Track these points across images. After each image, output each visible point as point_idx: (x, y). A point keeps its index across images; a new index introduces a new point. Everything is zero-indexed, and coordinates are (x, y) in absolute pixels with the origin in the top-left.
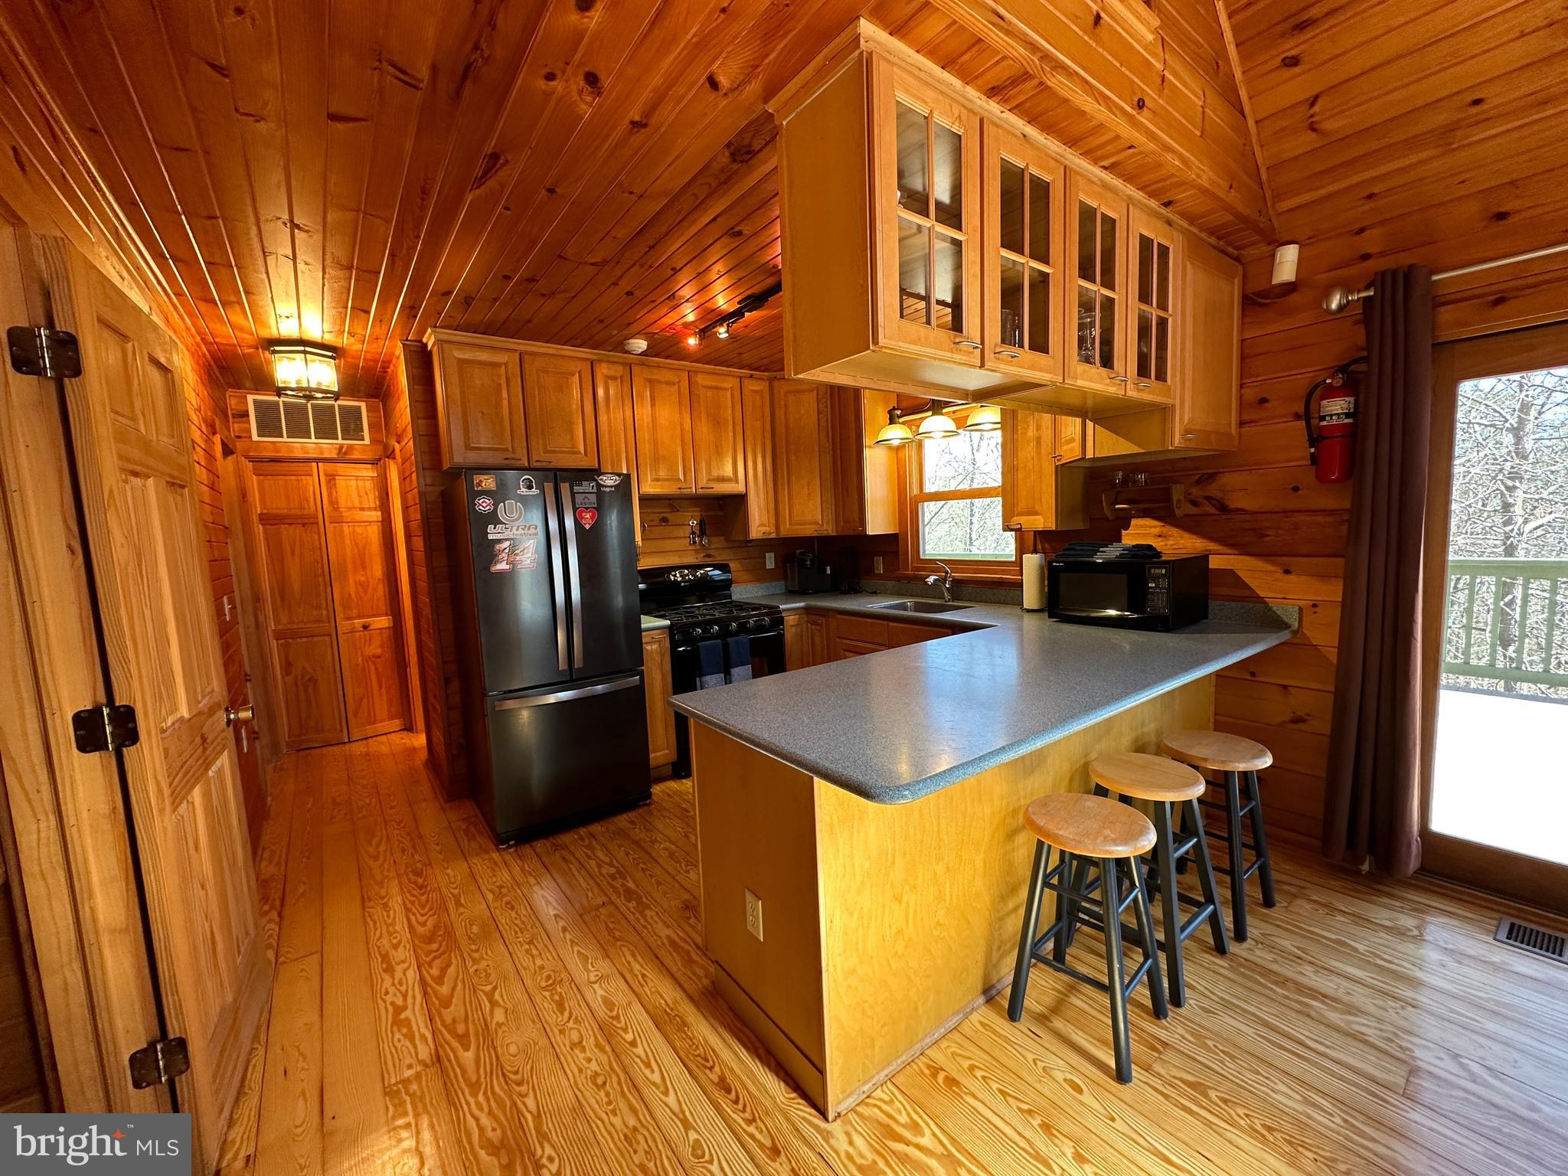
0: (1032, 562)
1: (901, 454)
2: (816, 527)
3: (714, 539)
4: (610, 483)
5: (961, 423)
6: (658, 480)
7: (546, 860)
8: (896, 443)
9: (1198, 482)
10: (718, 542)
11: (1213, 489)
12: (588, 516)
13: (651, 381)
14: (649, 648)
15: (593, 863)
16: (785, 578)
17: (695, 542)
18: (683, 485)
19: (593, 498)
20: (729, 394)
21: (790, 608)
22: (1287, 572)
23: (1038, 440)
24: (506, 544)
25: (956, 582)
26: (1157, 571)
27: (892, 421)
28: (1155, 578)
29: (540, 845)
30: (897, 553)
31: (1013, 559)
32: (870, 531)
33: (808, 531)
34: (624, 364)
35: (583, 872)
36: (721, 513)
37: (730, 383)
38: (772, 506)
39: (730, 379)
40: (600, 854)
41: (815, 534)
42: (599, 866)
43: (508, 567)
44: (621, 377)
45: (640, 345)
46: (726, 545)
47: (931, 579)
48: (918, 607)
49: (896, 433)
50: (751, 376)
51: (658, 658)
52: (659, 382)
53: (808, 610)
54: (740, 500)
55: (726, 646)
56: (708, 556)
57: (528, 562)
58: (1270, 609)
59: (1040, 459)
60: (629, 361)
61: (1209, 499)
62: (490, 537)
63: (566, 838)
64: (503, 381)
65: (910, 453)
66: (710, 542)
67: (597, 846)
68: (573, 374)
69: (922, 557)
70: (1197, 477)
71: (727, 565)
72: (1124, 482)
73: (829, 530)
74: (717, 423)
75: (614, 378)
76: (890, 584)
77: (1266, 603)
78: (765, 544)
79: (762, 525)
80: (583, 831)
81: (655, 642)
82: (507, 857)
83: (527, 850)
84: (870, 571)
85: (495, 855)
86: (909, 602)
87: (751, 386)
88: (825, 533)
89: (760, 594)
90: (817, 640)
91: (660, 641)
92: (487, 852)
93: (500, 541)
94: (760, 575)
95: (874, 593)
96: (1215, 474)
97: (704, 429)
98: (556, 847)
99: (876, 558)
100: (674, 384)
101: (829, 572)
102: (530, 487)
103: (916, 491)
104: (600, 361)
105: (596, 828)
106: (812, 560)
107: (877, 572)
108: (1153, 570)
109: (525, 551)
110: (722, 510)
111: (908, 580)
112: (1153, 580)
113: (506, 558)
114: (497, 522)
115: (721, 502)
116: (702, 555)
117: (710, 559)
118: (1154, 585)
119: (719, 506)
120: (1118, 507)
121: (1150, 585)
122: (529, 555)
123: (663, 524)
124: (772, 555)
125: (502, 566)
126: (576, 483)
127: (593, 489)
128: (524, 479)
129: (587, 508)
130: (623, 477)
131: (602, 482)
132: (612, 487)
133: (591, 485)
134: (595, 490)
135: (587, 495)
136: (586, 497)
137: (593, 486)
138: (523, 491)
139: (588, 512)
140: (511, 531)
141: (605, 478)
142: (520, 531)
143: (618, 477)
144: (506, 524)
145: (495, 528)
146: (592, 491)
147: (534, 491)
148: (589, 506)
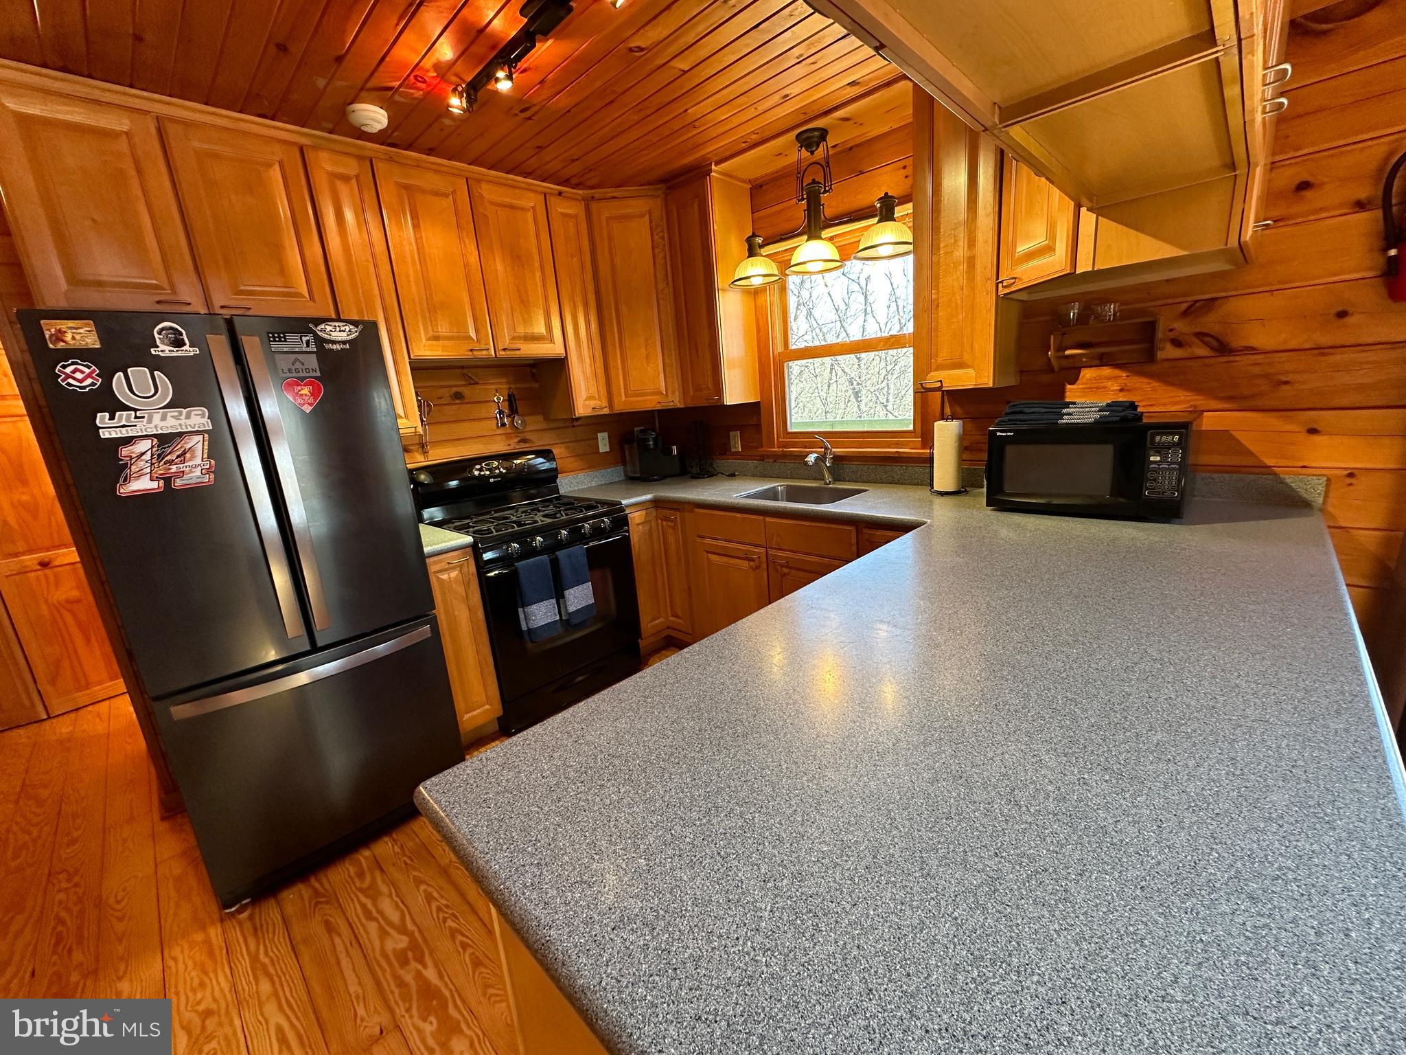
0: (947, 433)
1: (760, 300)
2: (657, 398)
3: (528, 419)
4: (342, 336)
5: (847, 252)
6: (437, 338)
7: (297, 930)
8: (757, 282)
9: (1186, 313)
10: (535, 423)
11: (1210, 323)
12: (306, 391)
13: (407, 187)
14: (444, 577)
15: (373, 927)
16: (624, 463)
17: (503, 425)
18: (477, 346)
19: (313, 362)
20: (530, 215)
21: (634, 501)
22: (1313, 431)
23: (971, 261)
24: (145, 445)
26: (1164, 438)
27: (752, 253)
28: (1161, 450)
29: (294, 897)
30: (758, 426)
31: (911, 428)
32: (728, 400)
33: (650, 403)
34: (360, 158)
35: (355, 952)
36: (536, 385)
37: (530, 201)
38: (601, 371)
39: (531, 195)
40: (386, 905)
41: (659, 407)
42: (383, 934)
43: (154, 485)
44: (357, 177)
45: (374, 116)
46: (544, 425)
47: (811, 458)
48: (793, 495)
49: (757, 270)
50: (560, 194)
51: (461, 590)
52: (423, 191)
53: (657, 503)
54: (558, 366)
55: (555, 563)
56: (524, 441)
57: (198, 472)
58: (1282, 482)
59: (973, 289)
60: (368, 153)
61: (1200, 335)
62: (104, 434)
63: (339, 876)
64: (128, 164)
65: (771, 299)
66: (524, 422)
67: (384, 888)
68: (270, 166)
69: (789, 430)
70: (1184, 306)
71: (550, 452)
72: (1082, 319)
73: (675, 401)
74: (517, 259)
75: (346, 179)
76: (751, 464)
77: (1275, 474)
78: (597, 422)
79: (590, 398)
80: (364, 855)
81: (453, 569)
82: (236, 934)
83: (270, 912)
84: (725, 450)
85: (215, 932)
86: (779, 485)
87: (562, 208)
88: (671, 405)
89: (594, 484)
90: (671, 539)
91: (461, 566)
92: (203, 928)
93: (128, 441)
94: (592, 460)
95: (732, 475)
96: (1214, 300)
97: (499, 267)
98: (319, 899)
99: (732, 434)
100: (446, 196)
101: (675, 452)
103: (780, 348)
104: (316, 148)
105: (385, 848)
106: (655, 440)
107: (733, 450)
108: (1158, 439)
109: (188, 455)
110: (536, 381)
111: (777, 457)
112: (1158, 452)
113: (148, 470)
114: (115, 407)
115: (534, 371)
116: (516, 440)
117: (527, 445)
118: (1158, 458)
119: (533, 375)
120: (1068, 352)
121: (1152, 459)
122: (198, 461)
123: (458, 401)
124: (605, 435)
125: (142, 484)
126: (274, 337)
127: (308, 346)
128: (163, 329)
129: (302, 379)
130: (361, 327)
131: (324, 335)
132: (344, 342)
133: (304, 339)
134: (313, 348)
135: (298, 356)
136: (296, 360)
137: (308, 342)
138: (164, 349)
139: (305, 385)
140: (150, 421)
141: (329, 328)
142: (171, 422)
143: (352, 327)
144: (136, 410)
145: (112, 418)
146: (308, 349)
147: (189, 350)
148: (305, 374)
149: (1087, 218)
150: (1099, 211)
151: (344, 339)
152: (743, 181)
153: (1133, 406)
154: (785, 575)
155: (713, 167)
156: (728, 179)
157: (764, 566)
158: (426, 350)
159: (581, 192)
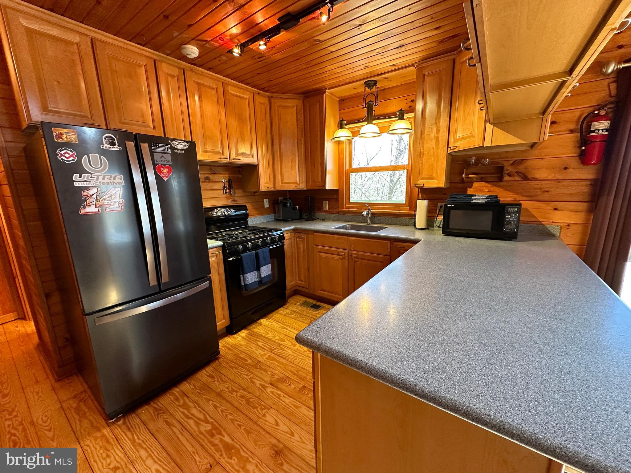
0: (422, 205)
1: (341, 147)
2: (294, 185)
3: (237, 191)
4: (182, 147)
5: (383, 130)
6: (206, 152)
7: (151, 426)
8: (343, 139)
9: (512, 164)
10: (239, 193)
11: (521, 168)
12: (165, 171)
13: (198, 84)
14: (210, 260)
15: (191, 422)
16: (274, 212)
17: (226, 193)
18: (222, 157)
19: (169, 158)
20: (247, 101)
21: (286, 228)
22: (556, 209)
23: (437, 139)
24: (94, 191)
26: (512, 209)
27: (341, 127)
28: (510, 213)
29: (145, 412)
30: (337, 200)
31: (404, 203)
32: (327, 187)
33: (292, 187)
34: (179, 68)
35: (185, 433)
36: (240, 176)
37: (247, 95)
38: (271, 172)
39: (247, 93)
40: (194, 411)
41: (296, 189)
42: (197, 424)
43: (97, 210)
44: (178, 76)
45: (193, 51)
46: (243, 194)
47: (365, 213)
48: (353, 228)
49: (343, 134)
50: (259, 93)
51: (216, 266)
52: (204, 85)
53: (295, 231)
54: (254, 168)
55: (257, 255)
56: (234, 201)
57: (116, 205)
58: (546, 227)
59: (438, 149)
60: (184, 67)
61: (517, 173)
62: (76, 184)
63: (165, 401)
64: (77, 58)
65: (346, 147)
66: (235, 192)
67: (191, 404)
68: (140, 66)
69: (351, 201)
70: (512, 162)
71: (245, 206)
72: (476, 164)
73: (303, 186)
74: (241, 119)
75: (173, 77)
76: (333, 215)
77: (543, 225)
78: (267, 194)
79: (267, 183)
80: (176, 391)
81: (215, 256)
82: (118, 431)
83: (134, 419)
84: (320, 209)
85: (106, 431)
86: (348, 224)
87: (259, 99)
88: (301, 188)
89: (262, 221)
90: (301, 246)
91: (217, 256)
92: (99, 430)
93: (87, 188)
94: (261, 211)
95: (324, 220)
96: (523, 160)
97: (233, 123)
98: (158, 412)
99: (324, 202)
100: (214, 89)
101: (297, 209)
103: (348, 167)
104: (161, 61)
105: (185, 386)
106: (290, 203)
107: (324, 209)
108: (509, 209)
109: (113, 197)
110: (241, 174)
111: (344, 213)
112: (509, 214)
113: (95, 203)
114: (81, 171)
115: (240, 169)
116: (231, 200)
117: (235, 203)
118: (509, 217)
119: (239, 171)
120: (470, 176)
121: (507, 217)
122: (117, 200)
123: (207, 181)
124: (268, 200)
125: (91, 209)
126: (154, 145)
127: (168, 150)
128: (107, 137)
129: (164, 165)
130: (189, 143)
131: (174, 146)
132: (182, 150)
133: (166, 147)
134: (169, 151)
135: (163, 155)
136: (162, 156)
137: (168, 148)
138: (106, 146)
139: (165, 168)
140: (97, 180)
141: (176, 143)
142: (107, 181)
143: (186, 143)
144: (91, 174)
145: (80, 177)
146: (167, 152)
147: (117, 148)
148: (165, 163)
149: (489, 127)
150: (494, 124)
151: (183, 148)
152: (337, 97)
153: (497, 197)
154: (356, 261)
155: (327, 90)
156: (332, 96)
157: (347, 258)
159: (267, 94)
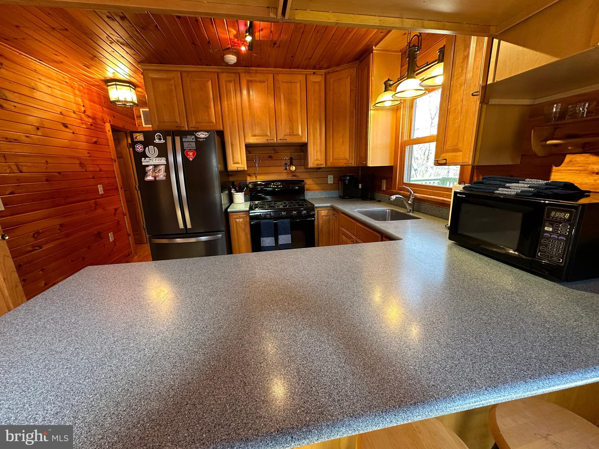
2: (345, 161)
3: (298, 167)
6: (255, 136)
8: (387, 104)
10: (300, 169)
12: (191, 154)
13: (250, 81)
14: (238, 220)
16: (339, 189)
17: (286, 169)
18: (269, 138)
19: (194, 145)
20: (298, 85)
21: (321, 206)
24: (151, 167)
25: (416, 199)
26: (558, 214)
27: (386, 90)
28: (554, 223)
30: (392, 178)
32: (370, 164)
33: (342, 163)
34: (236, 73)
36: (302, 154)
37: (299, 78)
38: (323, 149)
39: (299, 76)
41: (345, 165)
43: (152, 178)
44: (234, 79)
45: (232, 59)
46: (304, 170)
49: (387, 97)
50: (314, 73)
51: (243, 226)
53: (331, 209)
54: (305, 146)
55: (276, 224)
56: (295, 176)
57: (162, 176)
60: (238, 71)
62: (143, 164)
64: (173, 88)
66: (295, 168)
68: (208, 81)
73: (353, 163)
75: (231, 81)
76: (387, 197)
78: (332, 171)
79: (317, 160)
81: (241, 218)
84: (380, 189)
87: (313, 78)
88: (350, 165)
89: (323, 196)
91: (244, 218)
93: (148, 166)
94: (324, 187)
99: (383, 181)
100: (264, 82)
101: (360, 187)
102: (160, 139)
103: (406, 137)
104: (222, 72)
106: (349, 180)
107: (383, 189)
108: (553, 214)
109: (160, 171)
110: (303, 152)
112: (551, 225)
113: (151, 174)
114: (146, 156)
116: (291, 175)
117: (295, 178)
118: (551, 229)
119: (301, 149)
121: (546, 228)
122: (162, 173)
123: (270, 159)
124: (332, 176)
125: (150, 178)
126: (184, 137)
127: (193, 139)
128: (157, 135)
129: (190, 150)
130: (209, 133)
131: (198, 136)
132: (204, 138)
133: (192, 137)
134: (194, 140)
135: (189, 143)
136: (189, 144)
137: (193, 138)
138: (157, 141)
139: (191, 152)
140: (152, 161)
141: (199, 134)
142: (157, 161)
143: (207, 133)
144: (150, 158)
145: (145, 160)
146: (193, 141)
147: (162, 141)
148: (191, 149)
151: (204, 137)
152: (396, 51)
155: (374, 47)
156: (385, 52)
158: (252, 140)
159: (324, 71)
